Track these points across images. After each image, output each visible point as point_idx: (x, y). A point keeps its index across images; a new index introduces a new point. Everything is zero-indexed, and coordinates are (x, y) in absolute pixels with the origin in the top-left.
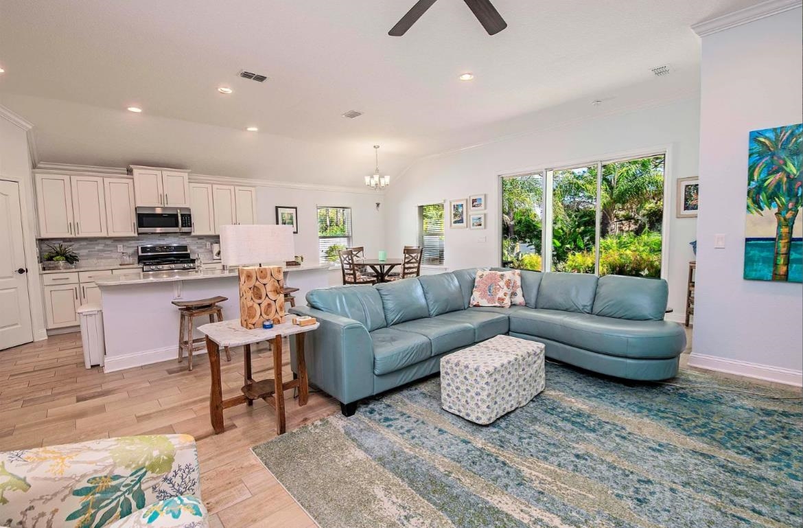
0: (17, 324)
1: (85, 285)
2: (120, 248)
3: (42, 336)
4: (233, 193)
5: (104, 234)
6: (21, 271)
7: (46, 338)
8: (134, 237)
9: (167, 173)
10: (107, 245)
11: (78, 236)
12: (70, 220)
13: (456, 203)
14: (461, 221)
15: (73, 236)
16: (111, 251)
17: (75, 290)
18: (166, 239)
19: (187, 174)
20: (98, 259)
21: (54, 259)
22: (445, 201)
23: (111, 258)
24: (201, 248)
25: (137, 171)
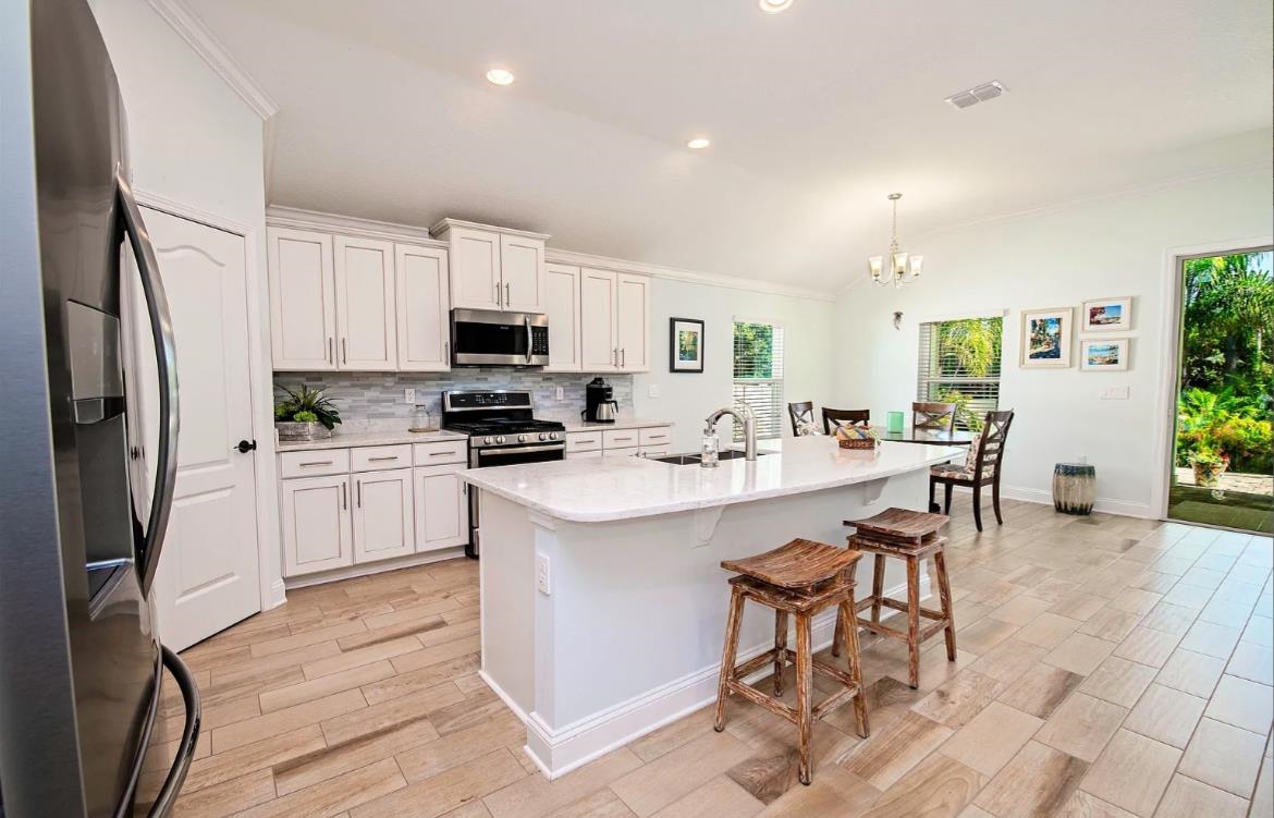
0: (232, 574)
1: (363, 478)
2: (411, 396)
3: (275, 596)
4: (614, 287)
5: (390, 366)
6: (245, 447)
7: (285, 600)
8: (443, 373)
9: (510, 238)
10: (385, 388)
11: (343, 368)
12: (330, 334)
13: (1038, 318)
14: (1055, 354)
15: (333, 368)
16: (394, 400)
17: (341, 489)
18: (490, 379)
19: (542, 243)
20: (370, 416)
21: (296, 416)
22: (1006, 312)
23: (391, 415)
24: (547, 397)
25: (458, 232)
